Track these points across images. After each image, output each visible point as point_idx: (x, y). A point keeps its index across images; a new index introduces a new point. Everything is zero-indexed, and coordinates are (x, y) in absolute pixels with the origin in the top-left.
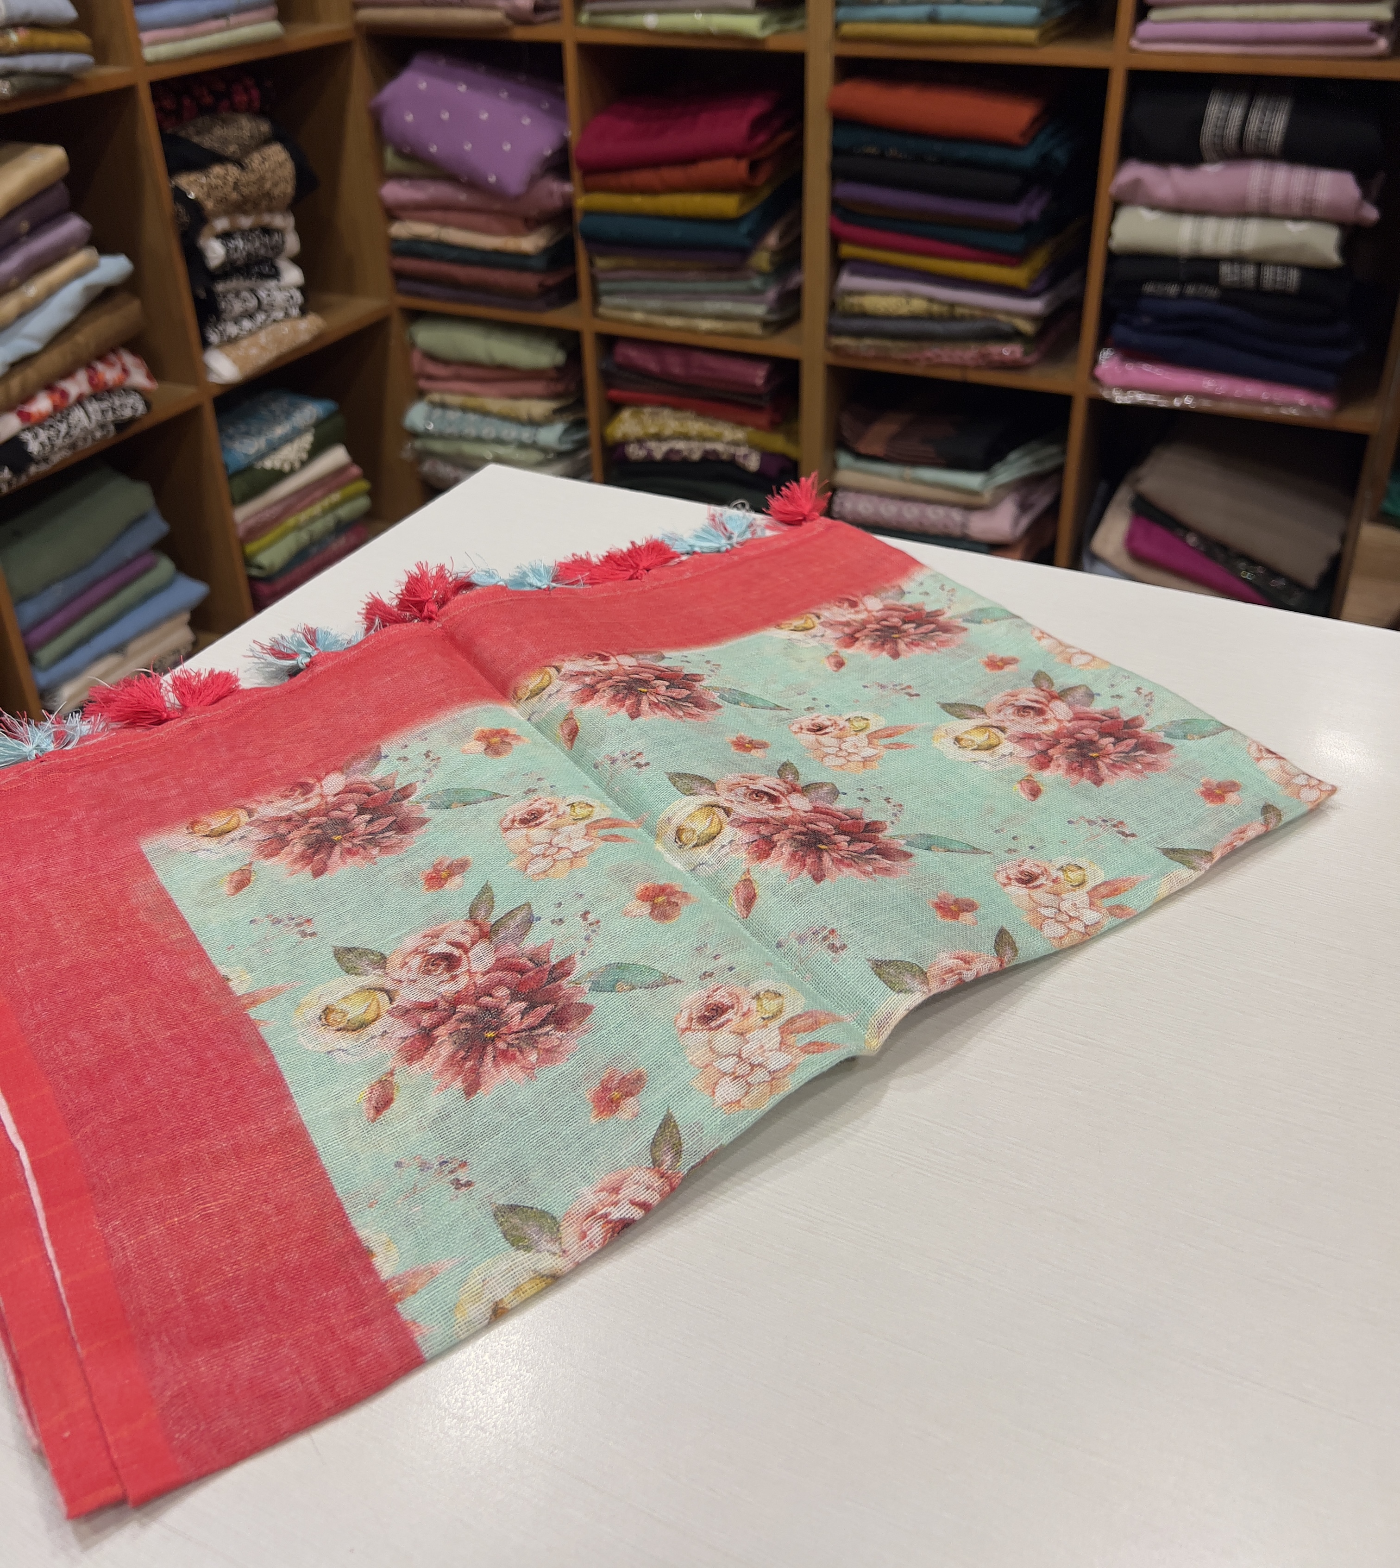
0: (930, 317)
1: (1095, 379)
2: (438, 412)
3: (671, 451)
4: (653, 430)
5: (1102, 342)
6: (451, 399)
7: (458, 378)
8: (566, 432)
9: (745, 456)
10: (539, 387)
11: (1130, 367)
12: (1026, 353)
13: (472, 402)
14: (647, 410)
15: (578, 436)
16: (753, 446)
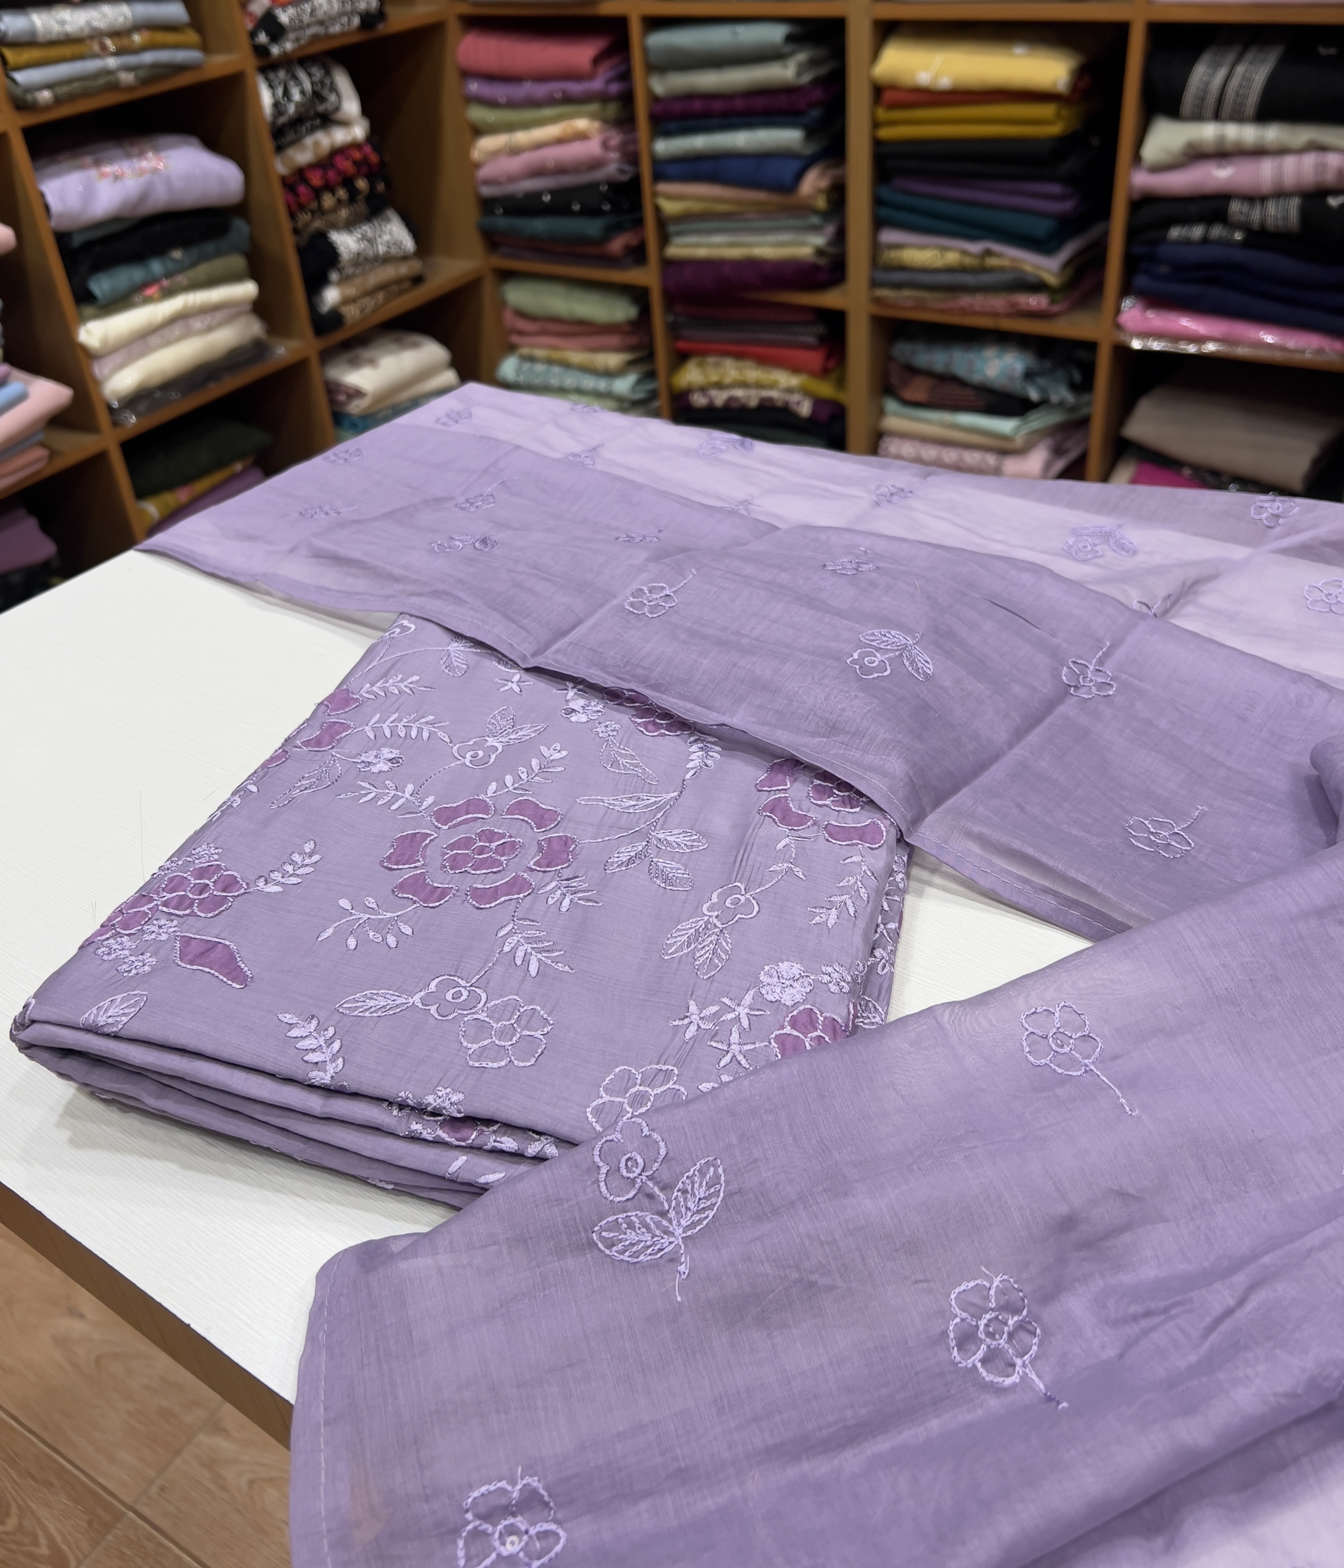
0: (963, 269)
1: (1118, 327)
2: (527, 366)
3: (731, 399)
4: (714, 378)
5: (1126, 290)
6: (539, 353)
7: (544, 333)
8: (639, 382)
9: (798, 403)
10: (615, 340)
11: (1151, 315)
12: (1053, 302)
13: (556, 355)
14: (711, 360)
15: (650, 386)
16: (806, 392)
